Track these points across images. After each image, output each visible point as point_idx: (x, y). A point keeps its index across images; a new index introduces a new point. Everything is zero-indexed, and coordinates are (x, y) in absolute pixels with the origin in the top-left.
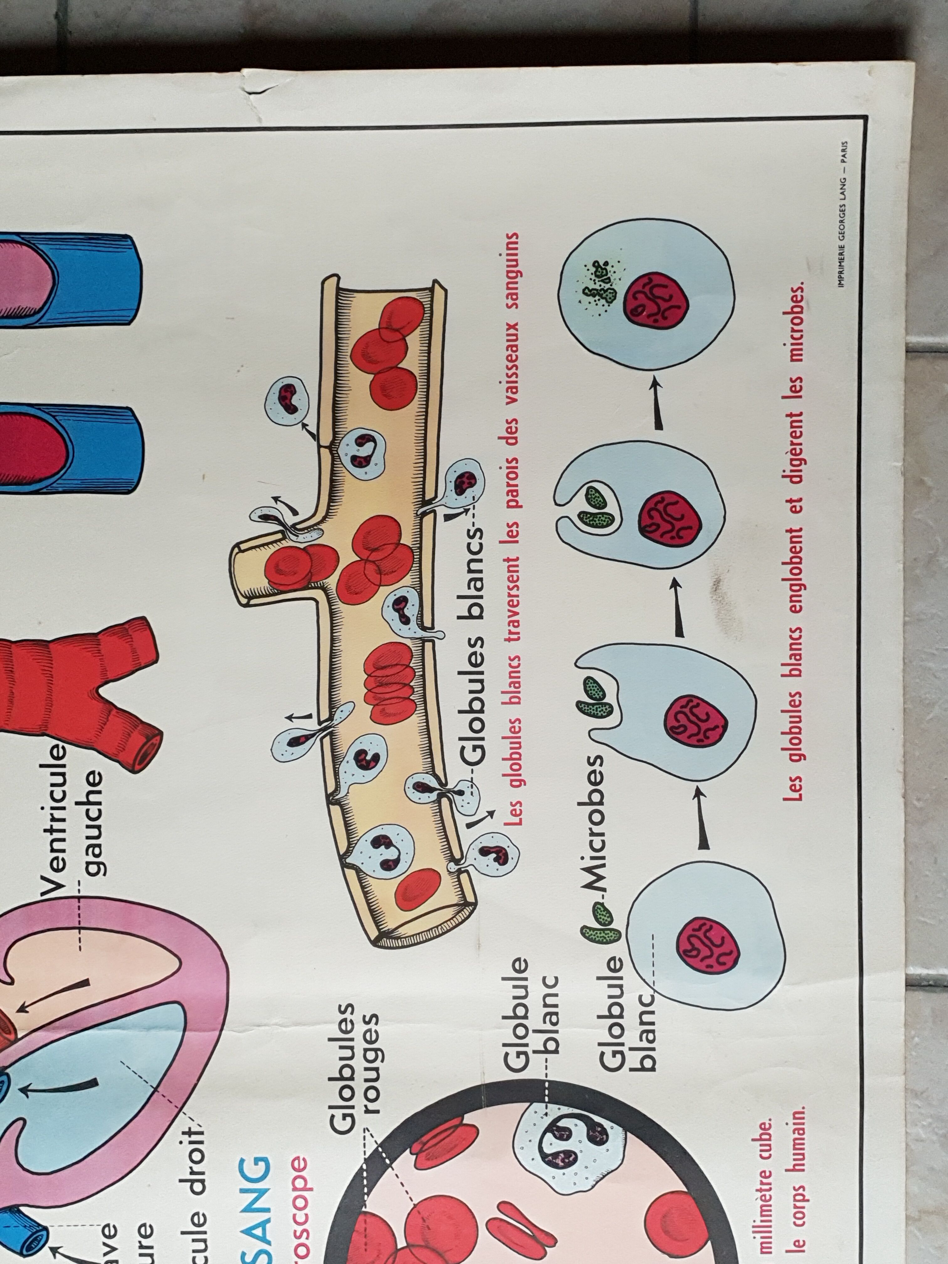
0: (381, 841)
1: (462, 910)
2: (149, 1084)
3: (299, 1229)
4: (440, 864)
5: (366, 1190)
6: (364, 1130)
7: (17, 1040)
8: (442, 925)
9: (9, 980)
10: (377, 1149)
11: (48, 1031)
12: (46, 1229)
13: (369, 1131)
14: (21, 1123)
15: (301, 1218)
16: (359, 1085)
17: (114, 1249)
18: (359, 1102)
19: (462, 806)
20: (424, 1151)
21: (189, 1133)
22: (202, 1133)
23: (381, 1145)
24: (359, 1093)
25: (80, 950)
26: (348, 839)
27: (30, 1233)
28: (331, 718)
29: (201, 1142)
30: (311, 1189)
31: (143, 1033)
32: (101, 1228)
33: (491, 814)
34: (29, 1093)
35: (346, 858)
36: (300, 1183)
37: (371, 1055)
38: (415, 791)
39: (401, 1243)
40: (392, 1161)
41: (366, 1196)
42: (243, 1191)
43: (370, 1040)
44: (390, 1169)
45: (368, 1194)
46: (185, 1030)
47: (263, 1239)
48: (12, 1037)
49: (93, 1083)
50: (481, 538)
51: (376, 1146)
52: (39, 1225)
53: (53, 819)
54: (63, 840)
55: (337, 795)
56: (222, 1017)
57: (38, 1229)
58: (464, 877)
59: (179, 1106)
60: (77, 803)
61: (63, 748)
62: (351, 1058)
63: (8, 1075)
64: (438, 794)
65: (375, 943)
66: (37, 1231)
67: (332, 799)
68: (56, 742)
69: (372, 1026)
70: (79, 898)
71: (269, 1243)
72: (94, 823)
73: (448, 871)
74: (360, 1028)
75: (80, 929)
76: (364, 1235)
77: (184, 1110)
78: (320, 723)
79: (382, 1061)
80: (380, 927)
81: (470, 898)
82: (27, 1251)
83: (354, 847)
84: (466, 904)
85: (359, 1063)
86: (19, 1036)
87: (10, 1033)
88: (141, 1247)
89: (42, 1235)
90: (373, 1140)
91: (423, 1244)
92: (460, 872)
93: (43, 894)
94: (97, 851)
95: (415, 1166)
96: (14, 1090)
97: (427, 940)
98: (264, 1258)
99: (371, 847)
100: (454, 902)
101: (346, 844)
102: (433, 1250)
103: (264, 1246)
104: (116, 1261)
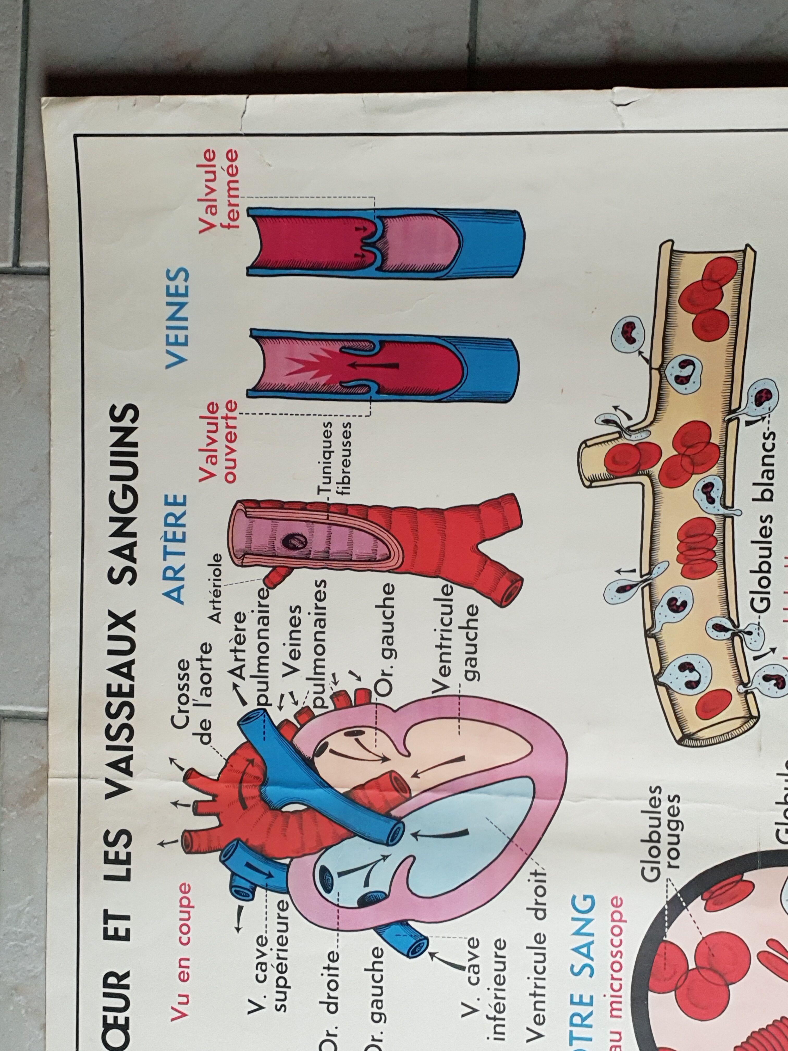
0: (686, 667)
1: (748, 721)
2: (506, 835)
3: (615, 950)
4: (732, 686)
5: (667, 924)
6: (667, 880)
7: (411, 798)
8: (732, 732)
9: (407, 754)
10: (676, 895)
11: (434, 792)
12: (426, 938)
14: (412, 859)
15: (616, 942)
17: (476, 957)
18: (664, 858)
19: (751, 643)
20: (712, 898)
21: (536, 874)
22: (545, 874)
23: (680, 892)
24: (664, 852)
25: (459, 734)
26: (661, 664)
27: (414, 941)
28: (650, 573)
29: (544, 881)
30: (625, 921)
31: (503, 798)
32: (468, 940)
33: (773, 650)
34: (418, 837)
35: (658, 678)
36: (617, 916)
38: (713, 630)
39: (692, 965)
40: (688, 904)
41: (666, 929)
42: (573, 919)
43: (673, 813)
44: (686, 910)
45: (668, 927)
46: (534, 798)
47: (588, 956)
48: (407, 795)
49: (465, 833)
50: (774, 439)
51: (675, 892)
52: (422, 935)
53: (443, 638)
54: (450, 654)
55: (653, 631)
56: (561, 791)
57: (421, 938)
58: (750, 697)
59: (529, 854)
60: (460, 628)
61: (451, 587)
62: (659, 826)
63: (403, 823)
64: (732, 634)
65: (679, 742)
66: (420, 940)
67: (648, 634)
68: (446, 584)
69: (675, 803)
70: (459, 696)
71: (592, 959)
72: (472, 642)
73: (738, 691)
74: (666, 804)
75: (459, 719)
76: (664, 958)
77: (532, 856)
78: (642, 576)
79: (682, 830)
80: (684, 731)
81: (755, 713)
82: (412, 954)
83: (665, 670)
84: (752, 717)
85: (664, 830)
86: (413, 795)
87: (406, 792)
88: (497, 956)
89: (424, 943)
90: (674, 888)
91: (708, 967)
92: (747, 693)
93: (433, 692)
94: (473, 663)
95: (705, 909)
96: (407, 834)
97: (720, 743)
98: (587, 970)
99: (678, 671)
100: (742, 715)
101: (659, 668)
102: (716, 972)
103: (588, 961)
104: (478, 966)
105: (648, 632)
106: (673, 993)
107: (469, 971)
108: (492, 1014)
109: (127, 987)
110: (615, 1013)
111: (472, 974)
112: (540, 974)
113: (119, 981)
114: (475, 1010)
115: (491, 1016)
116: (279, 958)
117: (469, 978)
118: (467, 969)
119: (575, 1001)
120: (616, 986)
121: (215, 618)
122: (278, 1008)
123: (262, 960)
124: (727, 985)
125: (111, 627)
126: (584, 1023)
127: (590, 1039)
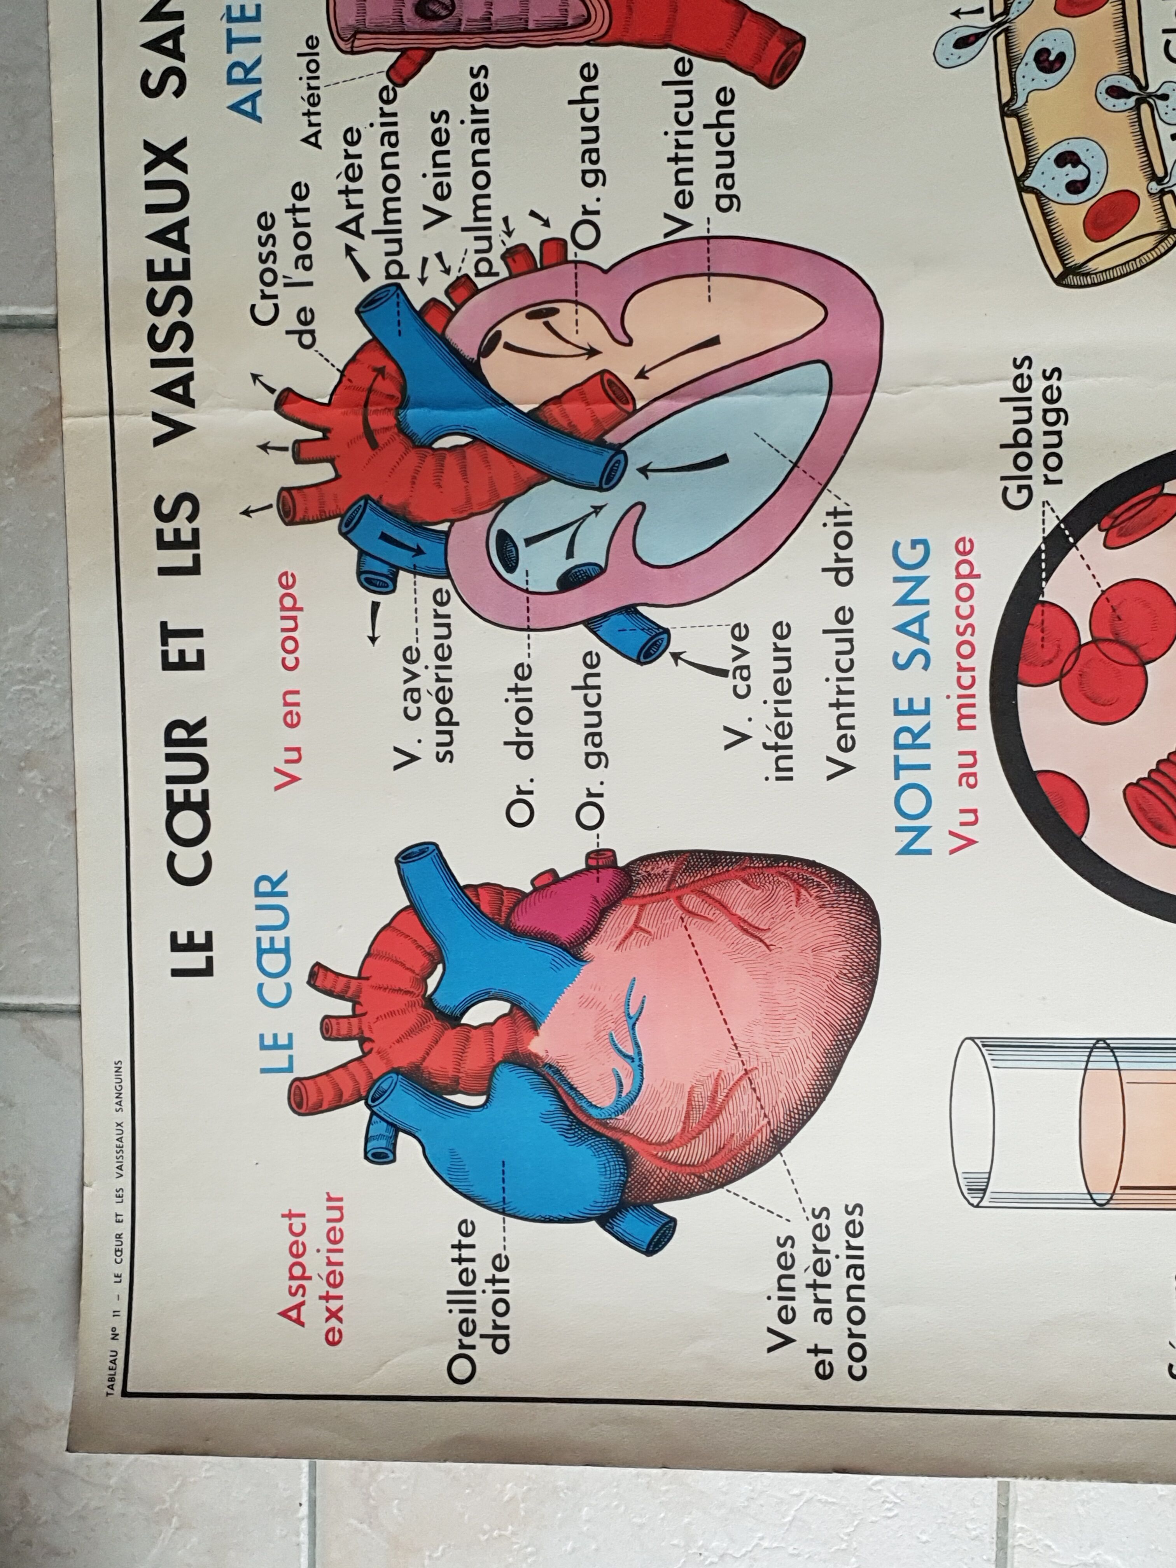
0: (1067, 159)
1: (1166, 239)
2: (788, 458)
3: (963, 623)
4: (1139, 185)
5: (1044, 575)
6: (1044, 503)
7: (635, 411)
8: (1141, 258)
10: (1058, 526)
11: (672, 399)
12: (667, 631)
13: (1049, 504)
14: (640, 507)
15: (965, 610)
16: (1037, 452)
17: (744, 653)
18: (1037, 471)
19: (1166, 113)
20: (1115, 527)
21: (835, 513)
22: (849, 513)
23: (1063, 521)
24: (1038, 461)
25: (710, 300)
26: (1027, 157)
27: (648, 637)
28: (1006, 11)
29: (849, 524)
30: (978, 576)
31: (781, 399)
32: (730, 628)
34: (649, 474)
35: (1024, 181)
36: (965, 569)
37: (1052, 417)
38: (1107, 96)
39: (1086, 637)
40: (1077, 540)
41: (1044, 583)
42: (896, 581)
43: (1051, 398)
44: (1074, 549)
45: (1047, 579)
46: (830, 393)
47: (920, 637)
48: (629, 408)
49: (723, 459)
51: (1057, 522)
52: (659, 627)
53: (679, 146)
54: (690, 170)
55: (1013, 105)
56: (874, 378)
57: (658, 632)
58: (1168, 198)
59: (823, 483)
60: (706, 126)
61: (690, 61)
62: (1028, 421)
63: (624, 453)
64: (1137, 100)
65: (1059, 281)
66: (657, 635)
67: (1007, 110)
68: (681, 55)
69: (1054, 382)
70: (708, 238)
71: (927, 641)
72: (725, 148)
73: (1148, 192)
74: (1039, 385)
75: (709, 276)
76: (1040, 630)
77: (829, 487)
78: (993, 18)
79: (1066, 423)
80: (1066, 262)
82: (645, 657)
83: (1034, 167)
84: (1171, 231)
85: (1037, 426)
86: (638, 407)
87: (627, 403)
88: (777, 649)
89: (662, 639)
90: (1054, 515)
91: (1111, 637)
92: (1163, 193)
93: (667, 235)
94: (729, 182)
95: (1105, 546)
96: (631, 471)
97: (1123, 276)
98: (920, 659)
99: (1055, 166)
100: (1156, 229)
101: (1024, 164)
102: (1123, 644)
103: (921, 645)
104: (747, 667)
105: (1006, 109)
106: (1058, 683)
107: (734, 677)
108: (772, 740)
109: (203, 743)
110: (965, 722)
111: (739, 681)
112: (845, 672)
113: (190, 734)
114: (745, 737)
115: (771, 743)
116: (438, 680)
117: (735, 687)
118: (731, 674)
119: (901, 708)
120: (966, 680)
121: (313, 140)
122: (441, 756)
123: (412, 684)
124: (1143, 664)
125: (149, 168)
126: (917, 742)
127: (927, 767)
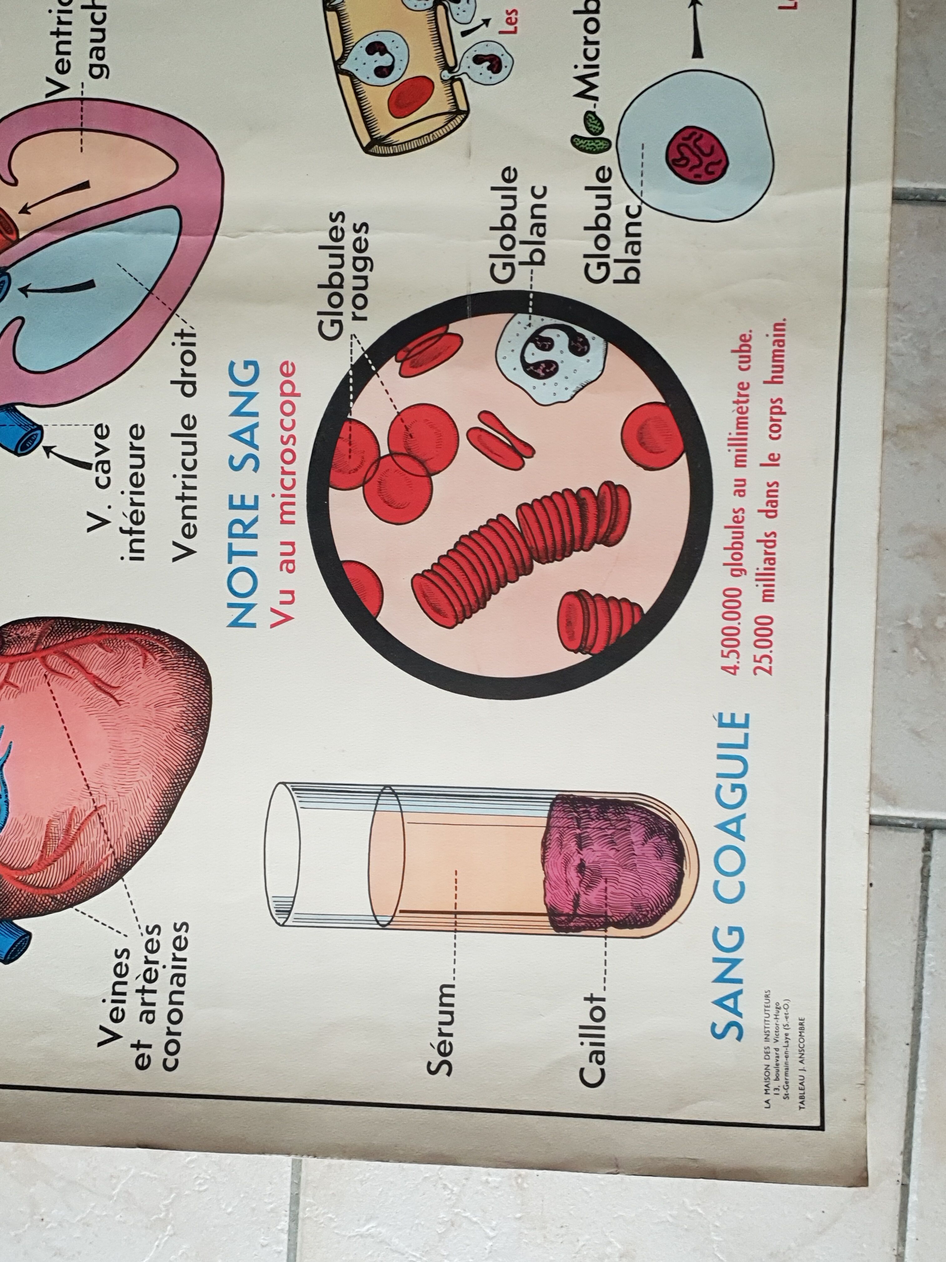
0: (376, 48)
1: (454, 118)
2: (145, 286)
3: (286, 434)
4: (434, 73)
5: (351, 397)
6: (352, 336)
7: (19, 240)
8: (434, 133)
9: (12, 181)
10: (363, 356)
11: (50, 231)
12: (40, 428)
13: (356, 337)
14: (19, 322)
15: (288, 423)
16: (348, 293)
17: (105, 450)
18: (347, 308)
19: (458, 14)
20: (409, 359)
21: (182, 335)
22: (194, 335)
23: (367, 351)
24: (348, 300)
25: (81, 150)
26: (344, 45)
27: (24, 432)
29: (193, 344)
30: (298, 395)
31: (139, 236)
32: (93, 428)
33: (486, 22)
34: (28, 293)
35: (340, 65)
36: (288, 388)
37: (360, 264)
39: (385, 451)
40: (378, 368)
41: (351, 403)
42: (232, 395)
43: (360, 248)
44: (376, 376)
45: (354, 401)
46: (180, 234)
47: (251, 443)
48: (13, 237)
49: (90, 284)
51: (363, 352)
52: (34, 424)
53: (60, 22)
54: (69, 42)
56: (216, 223)
57: (32, 428)
58: (457, 85)
59: (173, 309)
60: (83, 7)
62: (341, 266)
63: (8, 275)
64: (434, 2)
65: (367, 149)
66: (32, 430)
69: (362, 234)
70: (82, 100)
71: (256, 447)
72: (98, 26)
73: (441, 79)
74: (350, 236)
75: (82, 130)
76: (348, 442)
77: (177, 312)
79: (371, 270)
80: (373, 134)
81: (463, 107)
82: (22, 450)
83: (349, 53)
84: (458, 112)
85: (348, 271)
86: (21, 236)
87: (11, 233)
88: (133, 448)
89: (36, 435)
90: (360, 346)
91: (405, 452)
92: (453, 80)
93: (48, 95)
94: (100, 54)
95: (400, 374)
96: (14, 289)
97: (418, 148)
98: (251, 463)
99: (366, 53)
100: (447, 110)
101: (341, 50)
102: (414, 458)
103: (253, 451)
104: (108, 462)
105: (328, 4)
106: (361, 488)
107: (97, 470)
108: (128, 525)
110: (286, 518)
111: (100, 474)
112: (189, 471)
114: (105, 522)
115: (126, 528)
117: (97, 479)
118: (94, 467)
119: (234, 503)
120: (288, 482)
124: (429, 475)
126: (247, 533)
127: (254, 554)
